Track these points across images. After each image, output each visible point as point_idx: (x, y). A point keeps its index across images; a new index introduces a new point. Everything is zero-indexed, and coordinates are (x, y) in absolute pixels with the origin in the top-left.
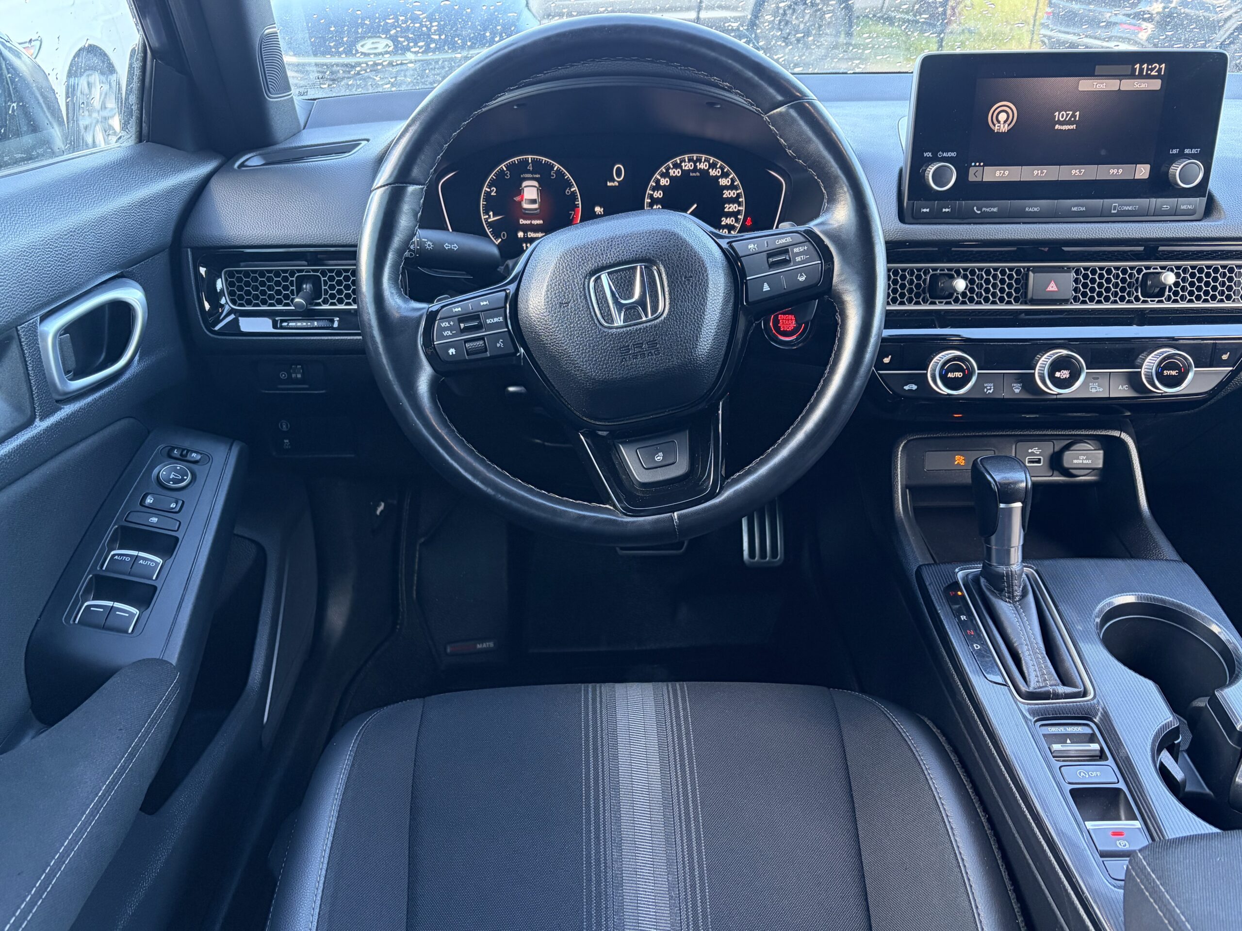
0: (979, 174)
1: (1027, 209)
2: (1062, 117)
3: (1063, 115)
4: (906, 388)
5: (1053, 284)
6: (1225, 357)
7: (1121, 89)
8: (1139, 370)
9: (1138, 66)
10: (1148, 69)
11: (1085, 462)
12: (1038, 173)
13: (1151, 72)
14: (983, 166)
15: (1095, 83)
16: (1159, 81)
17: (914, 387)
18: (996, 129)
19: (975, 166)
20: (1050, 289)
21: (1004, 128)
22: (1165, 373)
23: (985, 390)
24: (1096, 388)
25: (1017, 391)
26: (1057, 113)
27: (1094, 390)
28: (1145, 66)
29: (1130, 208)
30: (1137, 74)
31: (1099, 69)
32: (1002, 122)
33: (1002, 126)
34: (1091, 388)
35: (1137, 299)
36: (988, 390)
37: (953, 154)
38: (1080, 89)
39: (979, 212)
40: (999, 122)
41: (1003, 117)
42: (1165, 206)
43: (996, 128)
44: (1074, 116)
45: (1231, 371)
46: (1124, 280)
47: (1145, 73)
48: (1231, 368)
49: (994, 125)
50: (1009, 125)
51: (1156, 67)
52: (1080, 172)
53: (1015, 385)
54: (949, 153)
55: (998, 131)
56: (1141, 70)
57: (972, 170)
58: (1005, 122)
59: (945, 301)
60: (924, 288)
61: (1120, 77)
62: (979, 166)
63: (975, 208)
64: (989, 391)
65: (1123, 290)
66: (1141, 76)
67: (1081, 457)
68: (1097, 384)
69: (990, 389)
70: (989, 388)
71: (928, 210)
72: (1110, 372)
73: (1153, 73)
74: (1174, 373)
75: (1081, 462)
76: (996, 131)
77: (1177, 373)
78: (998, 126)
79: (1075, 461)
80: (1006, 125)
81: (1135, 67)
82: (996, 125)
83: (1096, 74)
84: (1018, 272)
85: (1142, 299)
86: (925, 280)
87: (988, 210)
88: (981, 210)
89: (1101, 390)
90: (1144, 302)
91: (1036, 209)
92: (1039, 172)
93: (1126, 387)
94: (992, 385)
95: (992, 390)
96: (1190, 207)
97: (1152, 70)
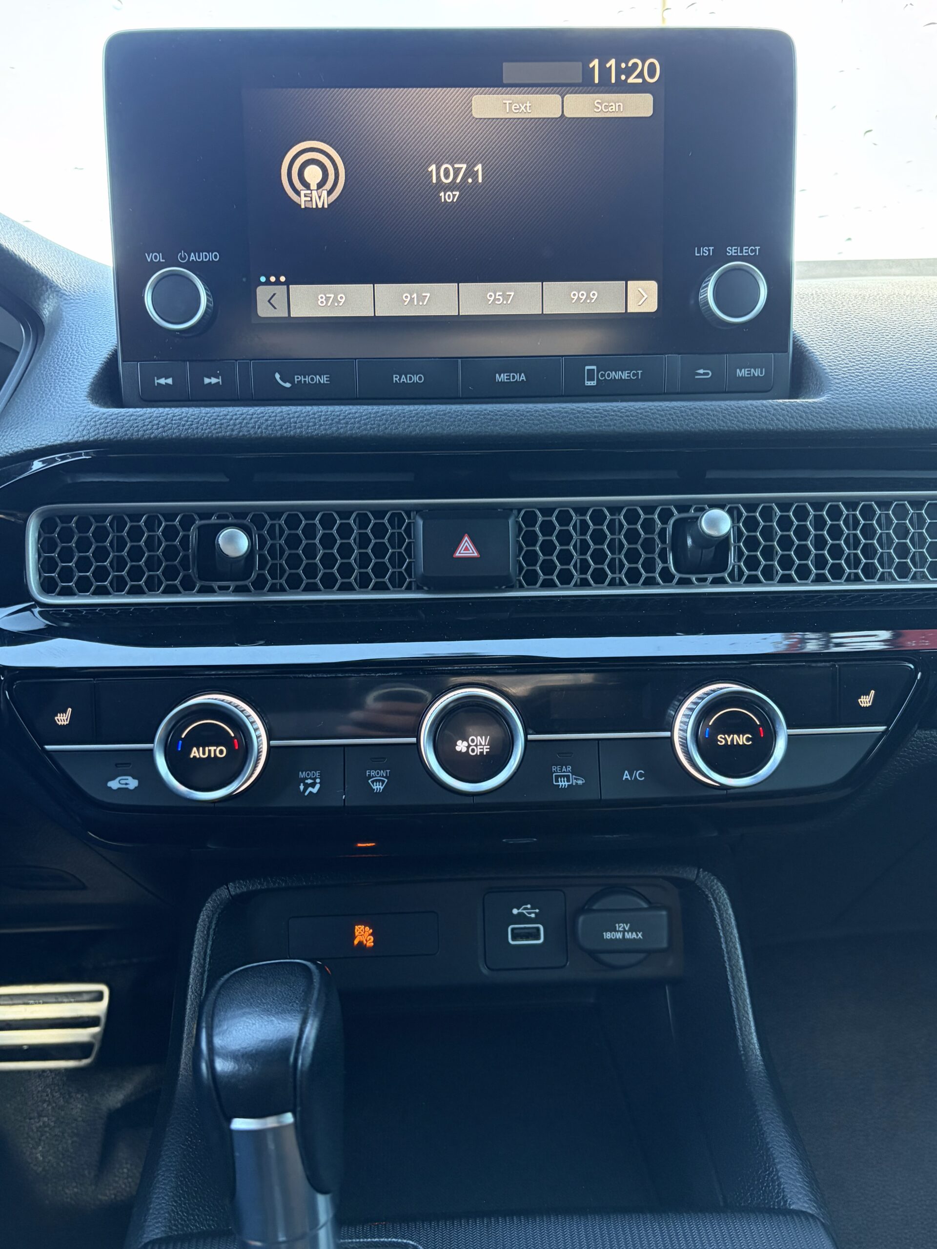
0: (280, 300)
1: (396, 378)
2: (447, 177)
3: (446, 170)
4: (114, 784)
5: (466, 542)
6: (866, 701)
7: (568, 114)
8: (668, 734)
9: (595, 63)
10: (619, 72)
11: (628, 936)
12: (412, 299)
13: (627, 77)
14: (287, 283)
15: (508, 102)
16: (648, 98)
17: (133, 783)
18: (302, 201)
19: (268, 283)
20: (460, 553)
21: (321, 199)
22: (722, 739)
23: (302, 787)
24: (568, 777)
25: (378, 787)
26: (433, 167)
27: (563, 783)
28: (612, 63)
29: (625, 375)
30: (597, 81)
31: (510, 70)
32: (314, 186)
33: (315, 193)
34: (557, 777)
35: (667, 577)
36: (307, 786)
37: (213, 257)
38: (476, 114)
39: (288, 385)
40: (307, 186)
41: (313, 174)
42: (701, 371)
43: (303, 199)
44: (471, 172)
45: (884, 733)
46: (632, 536)
47: (613, 81)
48: (882, 728)
49: (298, 193)
50: (330, 193)
51: (635, 65)
52: (506, 297)
53: (373, 773)
54: (202, 255)
55: (309, 205)
56: (605, 72)
57: (262, 293)
58: (320, 185)
59: (232, 585)
60: (186, 558)
61: (562, 87)
62: (278, 282)
63: (277, 376)
64: (310, 789)
65: (632, 556)
66: (605, 86)
67: (620, 926)
68: (569, 768)
69: (313, 785)
70: (309, 781)
71: (170, 381)
72: (598, 740)
73: (631, 80)
74: (742, 740)
75: (619, 936)
76: (303, 207)
77: (748, 739)
78: (305, 196)
79: (608, 935)
80: (325, 193)
81: (591, 66)
82: (302, 193)
83: (505, 82)
84: (397, 518)
85: (678, 576)
86: (186, 538)
87: (308, 379)
88: (292, 381)
89: (580, 782)
90: (683, 582)
91: (415, 379)
92: (415, 295)
93: (641, 775)
94: (317, 774)
95: (318, 786)
96: (757, 373)
97: (629, 72)
